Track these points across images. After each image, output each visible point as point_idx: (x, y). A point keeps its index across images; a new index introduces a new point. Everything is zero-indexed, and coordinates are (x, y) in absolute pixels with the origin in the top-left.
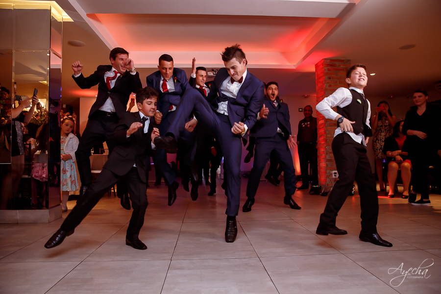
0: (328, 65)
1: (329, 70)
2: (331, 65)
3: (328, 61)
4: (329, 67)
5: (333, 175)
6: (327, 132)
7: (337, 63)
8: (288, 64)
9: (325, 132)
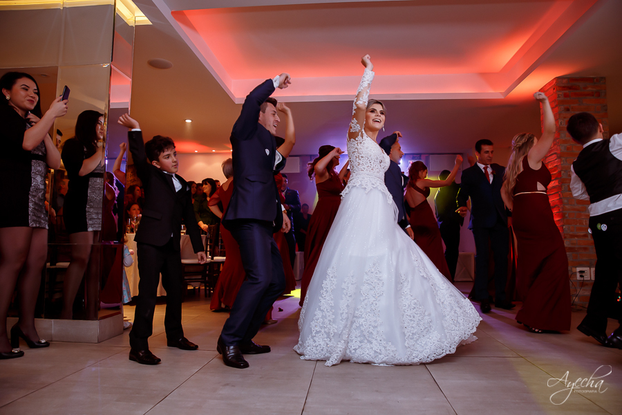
0: (564, 88)
1: (566, 95)
2: (570, 88)
3: (565, 81)
4: (567, 91)
5: (578, 275)
6: (566, 201)
7: (581, 84)
8: (491, 91)
9: (561, 201)
